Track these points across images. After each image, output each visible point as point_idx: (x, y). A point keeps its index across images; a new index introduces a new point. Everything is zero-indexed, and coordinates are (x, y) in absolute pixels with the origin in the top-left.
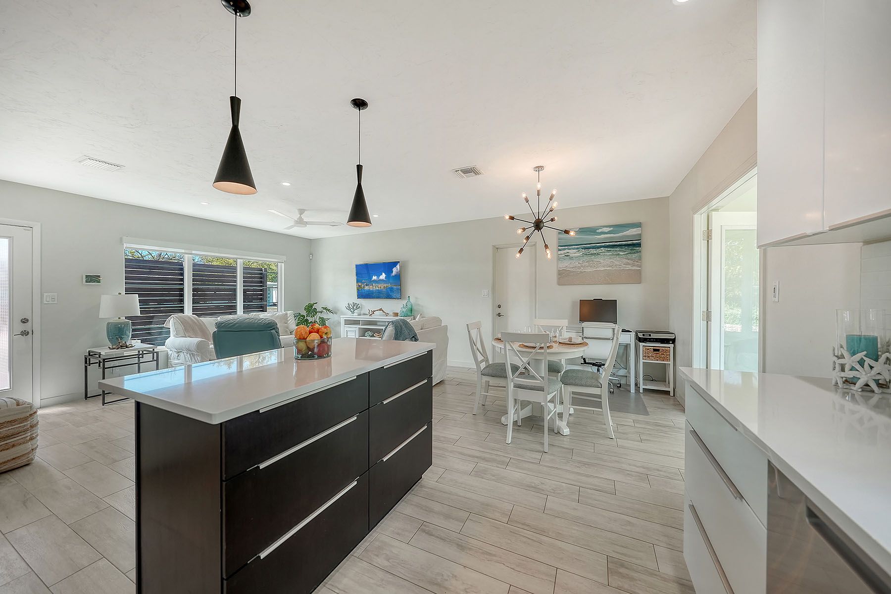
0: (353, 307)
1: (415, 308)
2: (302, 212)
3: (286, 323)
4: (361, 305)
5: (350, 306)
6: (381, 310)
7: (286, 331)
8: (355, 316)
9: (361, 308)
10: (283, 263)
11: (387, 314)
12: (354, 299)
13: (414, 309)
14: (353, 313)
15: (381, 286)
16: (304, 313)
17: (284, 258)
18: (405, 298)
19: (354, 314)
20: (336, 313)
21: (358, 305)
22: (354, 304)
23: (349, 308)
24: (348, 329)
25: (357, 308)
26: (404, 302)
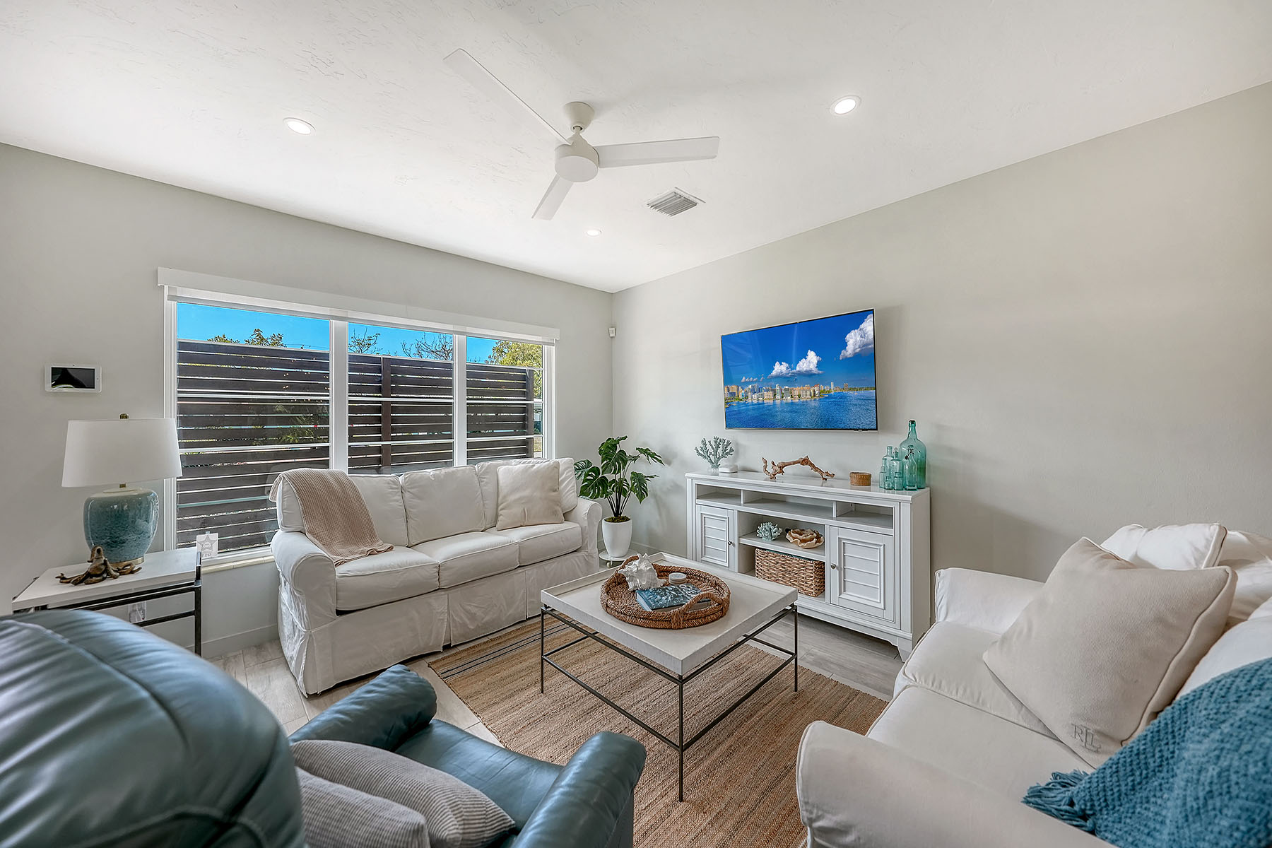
0: (716, 452)
1: (932, 459)
2: (582, 113)
3: (555, 491)
4: (737, 444)
5: (708, 447)
6: (805, 461)
7: (555, 513)
8: (723, 477)
9: (737, 452)
10: (553, 344)
11: (826, 477)
12: (716, 428)
13: (929, 466)
14: (716, 465)
15: (803, 393)
16: (597, 462)
17: (555, 334)
18: (891, 429)
19: (720, 469)
20: (669, 463)
21: (729, 443)
22: (718, 442)
23: (703, 452)
24: (706, 511)
25: (725, 454)
26: (895, 440)
